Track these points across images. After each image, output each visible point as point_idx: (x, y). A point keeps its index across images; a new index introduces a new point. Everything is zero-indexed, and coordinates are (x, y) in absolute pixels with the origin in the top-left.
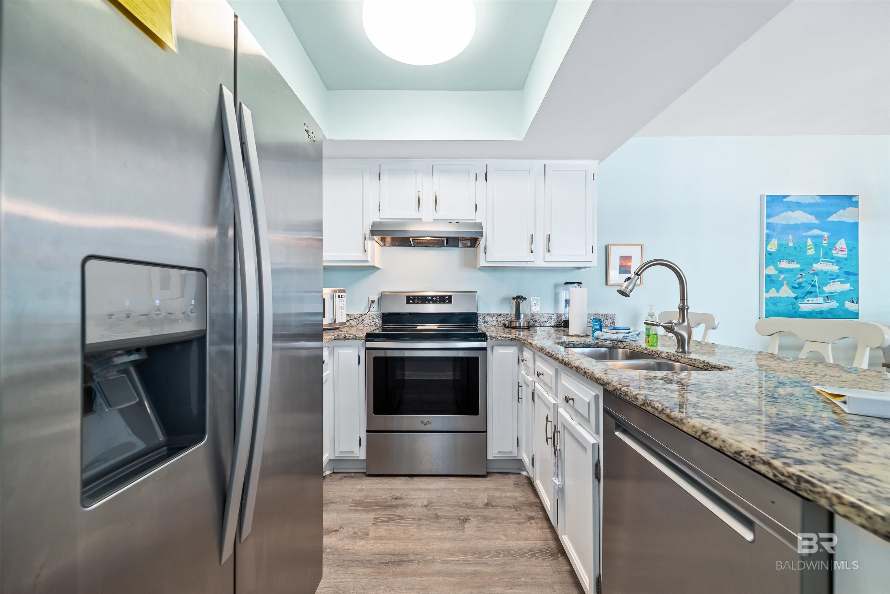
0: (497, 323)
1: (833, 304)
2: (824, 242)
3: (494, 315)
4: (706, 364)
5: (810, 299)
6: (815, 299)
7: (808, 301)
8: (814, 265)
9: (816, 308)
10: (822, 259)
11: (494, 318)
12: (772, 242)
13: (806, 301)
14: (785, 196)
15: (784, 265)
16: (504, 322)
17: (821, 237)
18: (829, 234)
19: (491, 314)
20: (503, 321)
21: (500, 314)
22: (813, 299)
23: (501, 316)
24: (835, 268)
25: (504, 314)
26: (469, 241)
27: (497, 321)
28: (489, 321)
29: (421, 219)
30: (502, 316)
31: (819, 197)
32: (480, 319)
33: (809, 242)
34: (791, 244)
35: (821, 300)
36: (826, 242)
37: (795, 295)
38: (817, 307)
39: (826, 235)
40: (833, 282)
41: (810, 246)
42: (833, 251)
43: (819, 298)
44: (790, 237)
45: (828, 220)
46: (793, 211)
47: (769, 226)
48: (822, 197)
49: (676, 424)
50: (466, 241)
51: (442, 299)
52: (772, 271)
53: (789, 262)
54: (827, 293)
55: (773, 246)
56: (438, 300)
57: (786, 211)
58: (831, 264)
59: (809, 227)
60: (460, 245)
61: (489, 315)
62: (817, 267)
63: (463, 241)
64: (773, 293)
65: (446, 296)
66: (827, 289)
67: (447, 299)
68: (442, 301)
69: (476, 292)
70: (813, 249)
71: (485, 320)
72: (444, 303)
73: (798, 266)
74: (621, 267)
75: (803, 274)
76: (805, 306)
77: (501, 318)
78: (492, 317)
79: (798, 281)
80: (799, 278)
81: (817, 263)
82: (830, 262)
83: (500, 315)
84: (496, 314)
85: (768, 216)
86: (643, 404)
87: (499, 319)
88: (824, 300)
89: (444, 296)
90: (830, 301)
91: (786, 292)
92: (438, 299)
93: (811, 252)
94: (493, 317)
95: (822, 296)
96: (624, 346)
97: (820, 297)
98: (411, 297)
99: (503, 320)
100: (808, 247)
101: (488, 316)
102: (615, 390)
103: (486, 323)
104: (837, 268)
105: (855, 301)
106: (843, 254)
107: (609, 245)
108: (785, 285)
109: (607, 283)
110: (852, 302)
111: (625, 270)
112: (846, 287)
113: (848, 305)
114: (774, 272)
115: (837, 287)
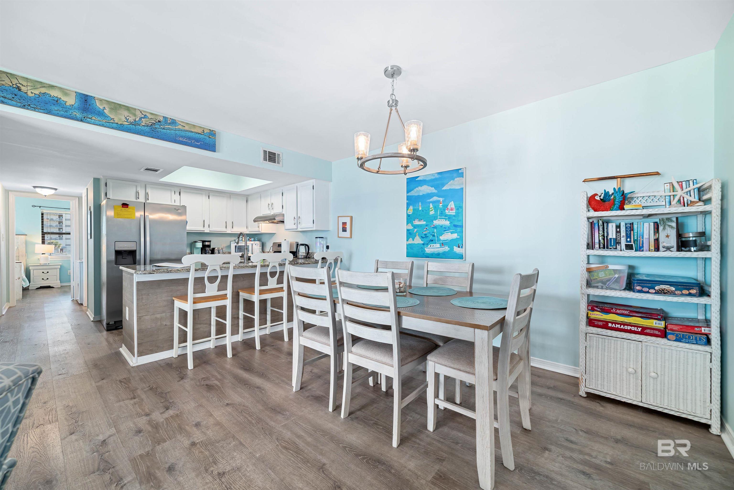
1: (446, 249)
2: (441, 205)
5: (432, 245)
6: (434, 245)
7: (430, 246)
9: (435, 251)
10: (439, 217)
12: (410, 208)
13: (429, 247)
15: (417, 222)
17: (438, 202)
18: (443, 199)
22: (433, 245)
24: (447, 223)
31: (436, 174)
33: (431, 206)
34: (420, 209)
35: (438, 245)
37: (423, 242)
40: (446, 233)
41: (431, 208)
42: (446, 211)
45: (443, 189)
46: (421, 186)
47: (408, 198)
53: (419, 221)
54: (442, 241)
55: (411, 212)
58: (444, 220)
59: (430, 195)
62: (436, 222)
64: (411, 241)
66: (442, 238)
69: (298, 242)
70: (433, 211)
73: (425, 223)
74: (343, 228)
75: (428, 228)
76: (428, 250)
79: (424, 233)
81: (435, 220)
82: (444, 219)
85: (408, 192)
88: (440, 246)
90: (444, 246)
91: (418, 241)
93: (432, 213)
95: (439, 243)
97: (437, 243)
98: (280, 245)
100: (430, 210)
104: (448, 222)
105: (460, 247)
106: (453, 213)
107: (338, 217)
108: (417, 236)
109: (338, 237)
110: (459, 247)
111: (344, 230)
112: (455, 236)
113: (456, 249)
114: (411, 227)
115: (447, 236)
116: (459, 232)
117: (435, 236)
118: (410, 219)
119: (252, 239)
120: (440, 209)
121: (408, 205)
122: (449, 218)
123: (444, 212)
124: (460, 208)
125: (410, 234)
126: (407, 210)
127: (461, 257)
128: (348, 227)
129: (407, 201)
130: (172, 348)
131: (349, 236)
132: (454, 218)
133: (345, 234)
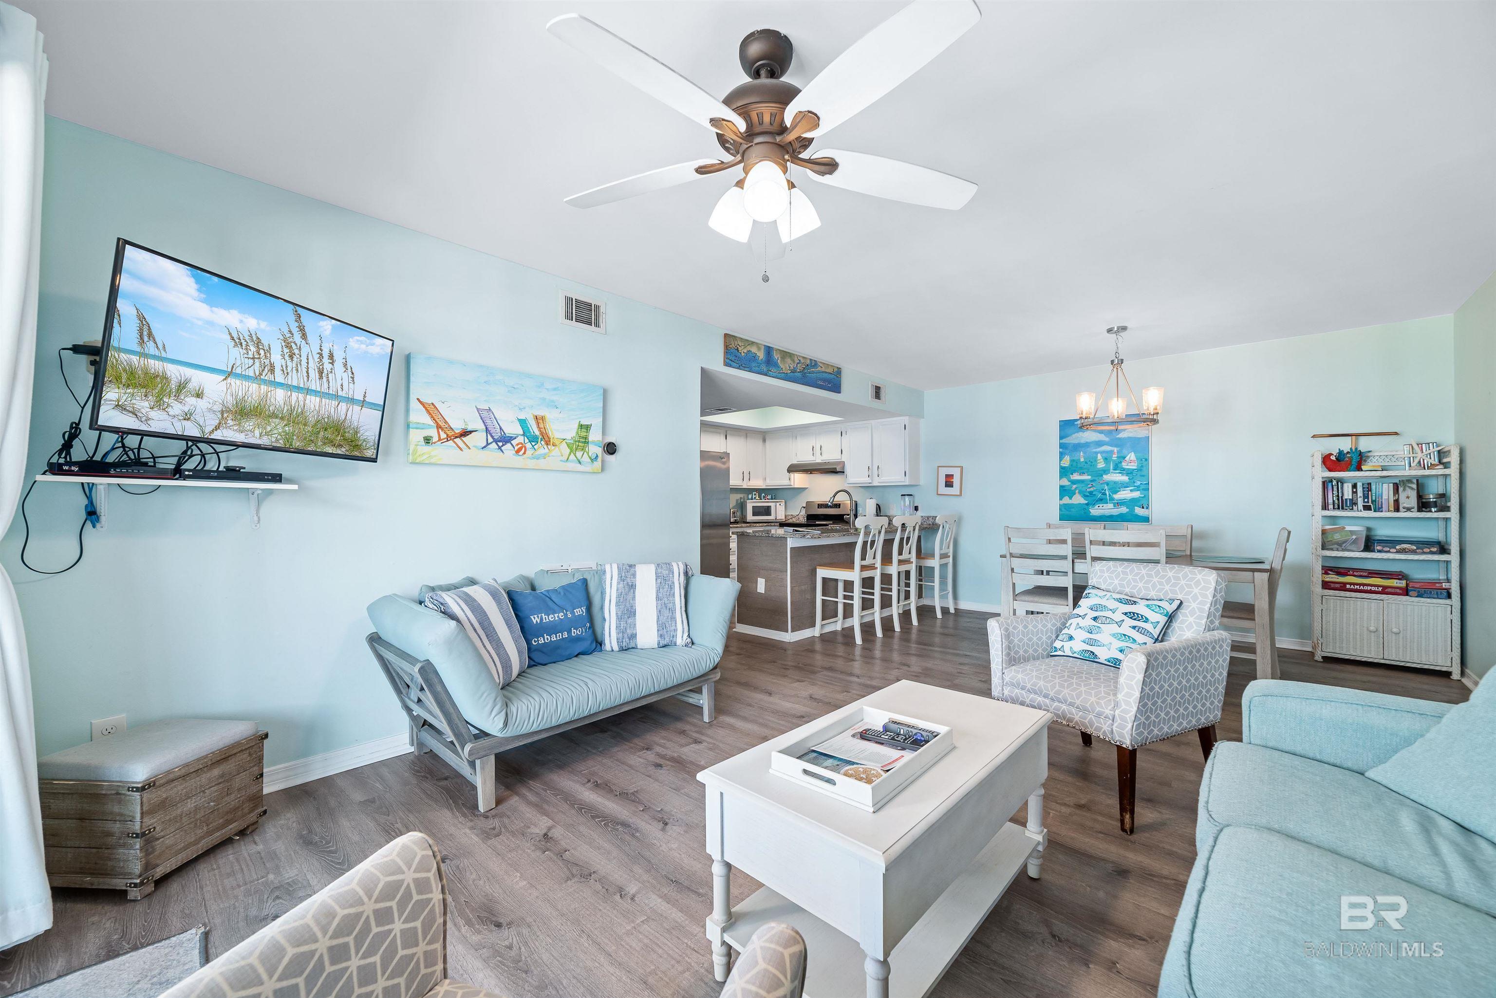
1: (1124, 510)
5: (1101, 505)
8: (1104, 476)
13: (1096, 507)
14: (1079, 419)
15: (1076, 477)
17: (1112, 452)
18: (1118, 449)
24: (1125, 478)
33: (1099, 456)
34: (1082, 460)
35: (1111, 506)
36: (1116, 456)
38: (1107, 512)
39: (1116, 450)
42: (1123, 464)
44: (1082, 454)
45: (1117, 436)
47: (1062, 446)
52: (1065, 482)
53: (1080, 475)
55: (1066, 463)
57: (1078, 432)
58: (1120, 475)
59: (1099, 444)
64: (1066, 500)
65: (838, 504)
66: (1117, 497)
72: (836, 508)
73: (1089, 477)
74: (946, 482)
75: (1094, 485)
76: (1095, 511)
79: (1088, 490)
80: (1090, 488)
81: (1107, 474)
85: (1061, 438)
88: (1114, 506)
91: (1078, 499)
93: (1101, 465)
98: (822, 505)
105: (1145, 507)
106: (1133, 466)
107: (939, 467)
109: (938, 494)
110: (1143, 508)
111: (949, 484)
112: (1136, 494)
113: (1138, 511)
116: (1143, 489)
117: (1106, 494)
118: (1064, 472)
119: (769, 497)
120: (1114, 461)
121: (1062, 455)
122: (1129, 473)
123: (1119, 465)
124: (1144, 462)
125: (1064, 491)
126: (1060, 461)
127: (1146, 520)
128: (956, 481)
129: (1061, 450)
130: (813, 625)
131: (959, 494)
133: (949, 490)
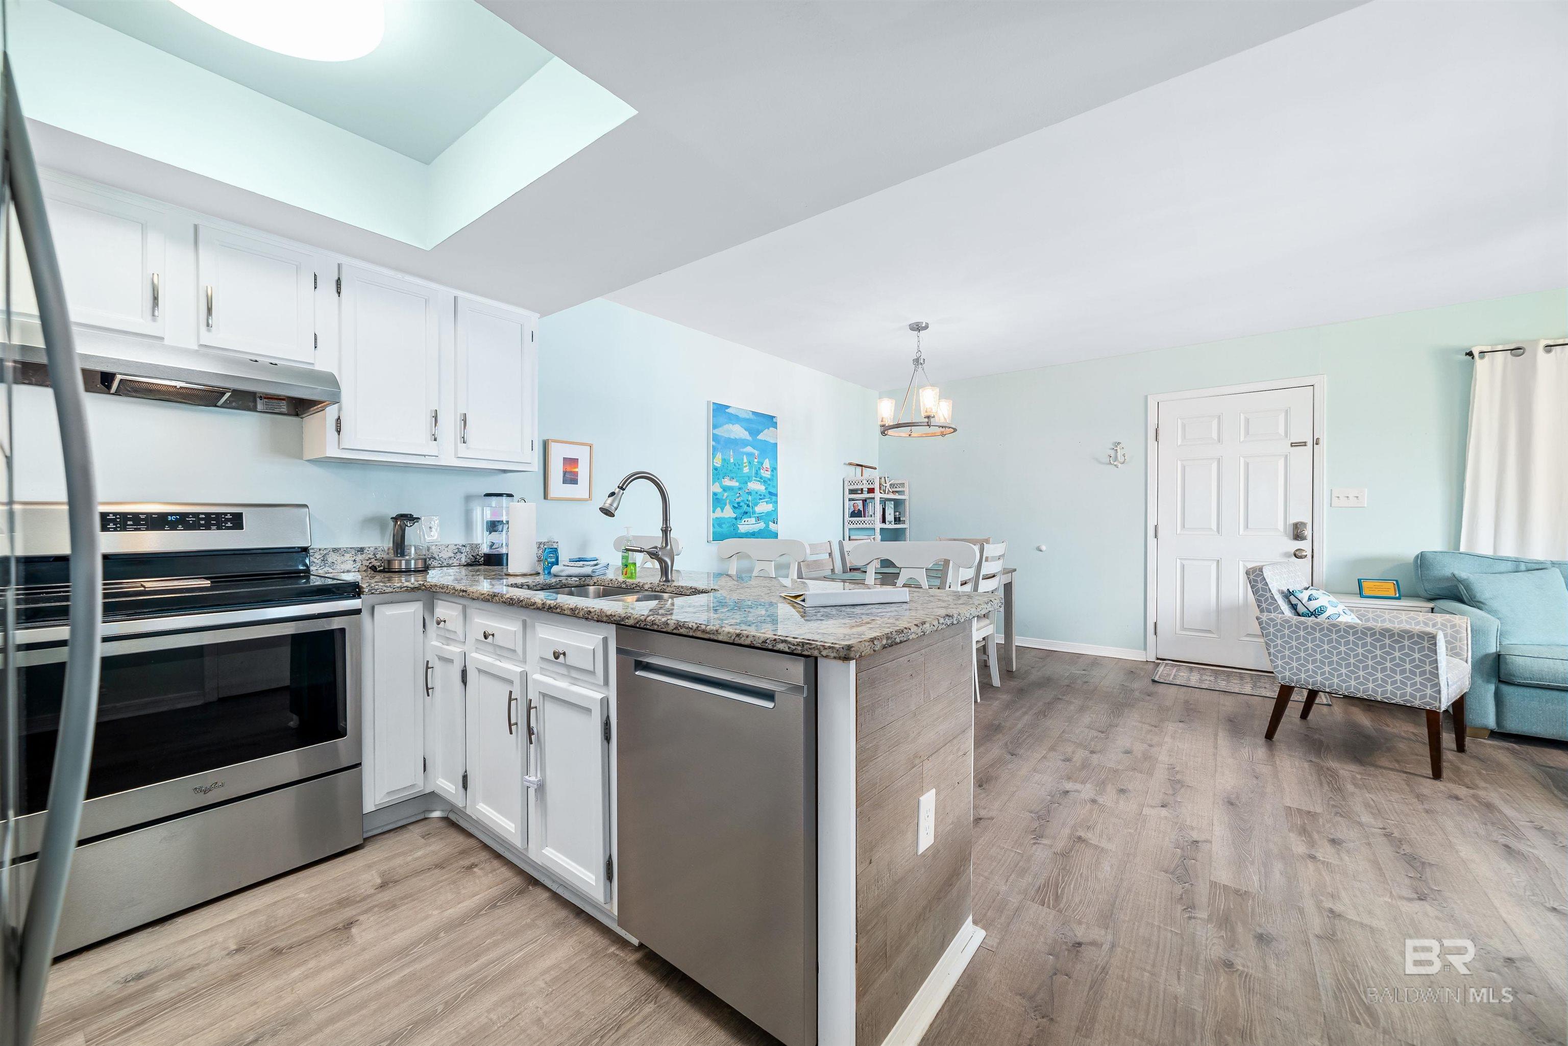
0: (354, 566)
1: (762, 525)
2: (756, 460)
3: (346, 551)
4: (693, 590)
5: (746, 520)
6: (749, 519)
8: (748, 484)
10: (754, 478)
11: (347, 556)
12: (717, 456)
13: (743, 521)
14: (728, 407)
15: (727, 482)
16: (370, 563)
17: (753, 455)
18: (758, 452)
19: (340, 549)
20: (368, 560)
21: (361, 548)
23: (363, 551)
25: (369, 548)
26: (283, 402)
27: (355, 560)
28: (336, 562)
29: (162, 339)
30: (365, 551)
31: (751, 413)
32: (315, 560)
33: (745, 459)
34: (732, 460)
35: (753, 520)
37: (735, 515)
38: (751, 528)
39: (756, 453)
40: (761, 502)
41: (745, 463)
42: (761, 471)
43: (752, 519)
44: (731, 452)
45: (757, 437)
46: (733, 424)
47: (716, 438)
48: (754, 413)
49: (712, 637)
50: (276, 401)
51: (213, 519)
52: (717, 488)
53: (730, 480)
54: (757, 514)
55: (718, 462)
56: (203, 522)
57: (728, 423)
58: (760, 483)
59: (745, 443)
60: (260, 407)
61: (335, 550)
62: (751, 486)
63: (266, 400)
64: (719, 514)
65: (226, 514)
66: (757, 509)
67: (228, 520)
68: (214, 525)
69: (305, 506)
70: (748, 467)
71: (327, 560)
72: (219, 528)
73: (737, 484)
74: (565, 473)
75: (741, 493)
76: (743, 528)
77: (364, 556)
78: (343, 555)
79: (737, 500)
80: (738, 497)
81: (750, 482)
82: (759, 481)
83: (361, 550)
84: (351, 548)
85: (715, 427)
86: (676, 628)
87: (359, 557)
88: (756, 521)
89: (218, 515)
90: (759, 522)
91: (728, 512)
92: (202, 519)
93: (746, 470)
94: (345, 554)
95: (754, 517)
96: (595, 583)
98: (111, 517)
99: (367, 558)
100: (744, 465)
101: (332, 553)
102: (637, 623)
103: (330, 566)
104: (763, 488)
106: (767, 475)
107: (548, 441)
108: (728, 504)
109: (547, 497)
110: (774, 522)
111: (569, 479)
112: (770, 507)
113: (771, 526)
114: (719, 490)
115: (763, 507)
116: (774, 502)
117: (750, 507)
118: (717, 474)
120: (755, 466)
121: (714, 451)
122: (764, 482)
123: (759, 472)
124: (774, 470)
125: (717, 501)
126: (713, 458)
127: (776, 536)
128: (582, 471)
129: (714, 443)
131: (586, 498)
132: (769, 482)
133: (569, 490)
